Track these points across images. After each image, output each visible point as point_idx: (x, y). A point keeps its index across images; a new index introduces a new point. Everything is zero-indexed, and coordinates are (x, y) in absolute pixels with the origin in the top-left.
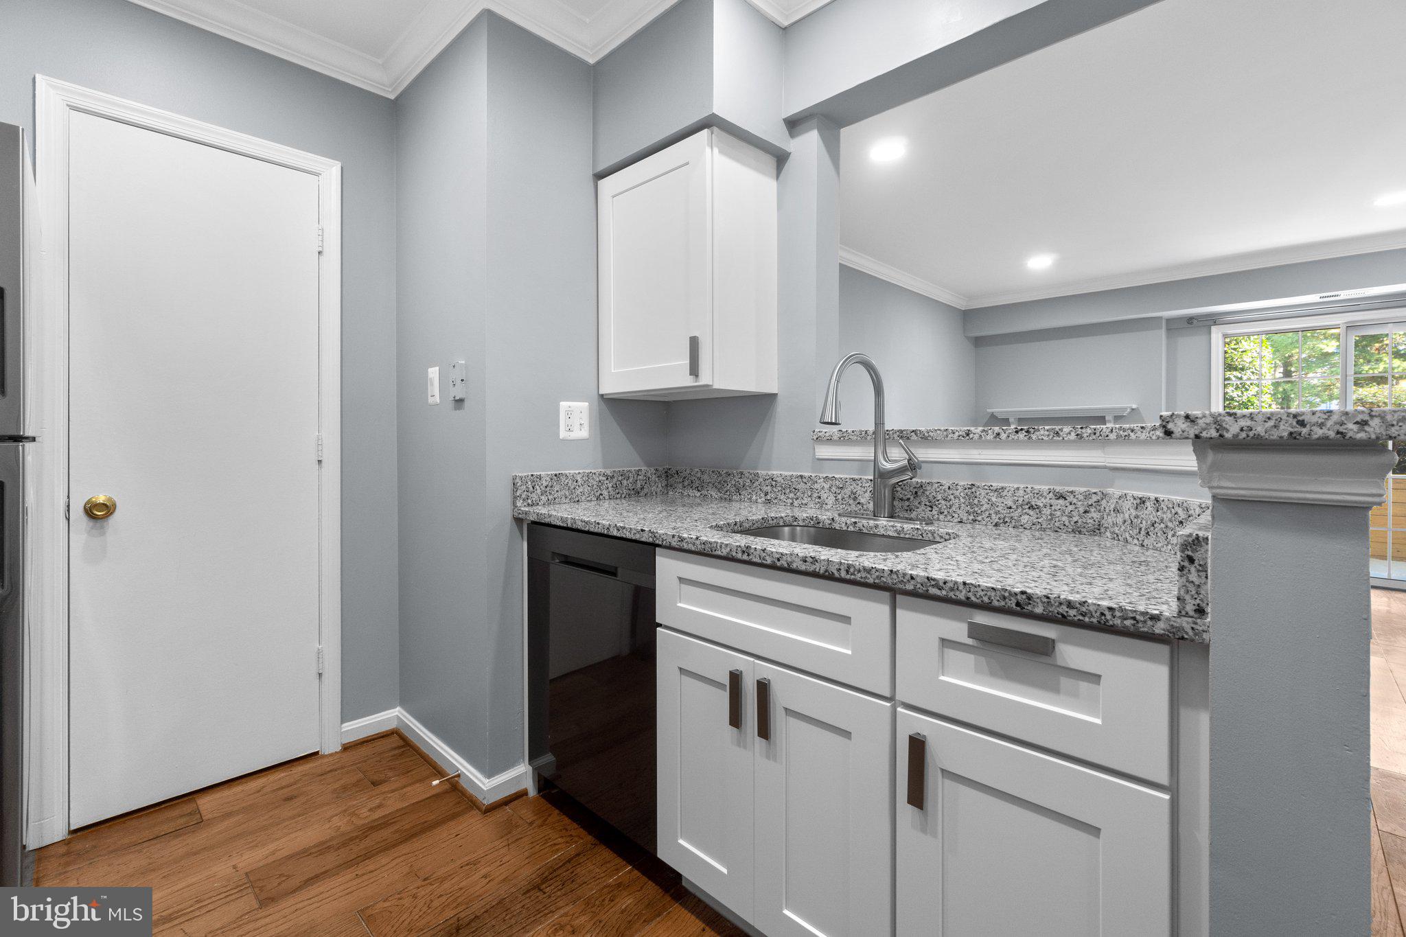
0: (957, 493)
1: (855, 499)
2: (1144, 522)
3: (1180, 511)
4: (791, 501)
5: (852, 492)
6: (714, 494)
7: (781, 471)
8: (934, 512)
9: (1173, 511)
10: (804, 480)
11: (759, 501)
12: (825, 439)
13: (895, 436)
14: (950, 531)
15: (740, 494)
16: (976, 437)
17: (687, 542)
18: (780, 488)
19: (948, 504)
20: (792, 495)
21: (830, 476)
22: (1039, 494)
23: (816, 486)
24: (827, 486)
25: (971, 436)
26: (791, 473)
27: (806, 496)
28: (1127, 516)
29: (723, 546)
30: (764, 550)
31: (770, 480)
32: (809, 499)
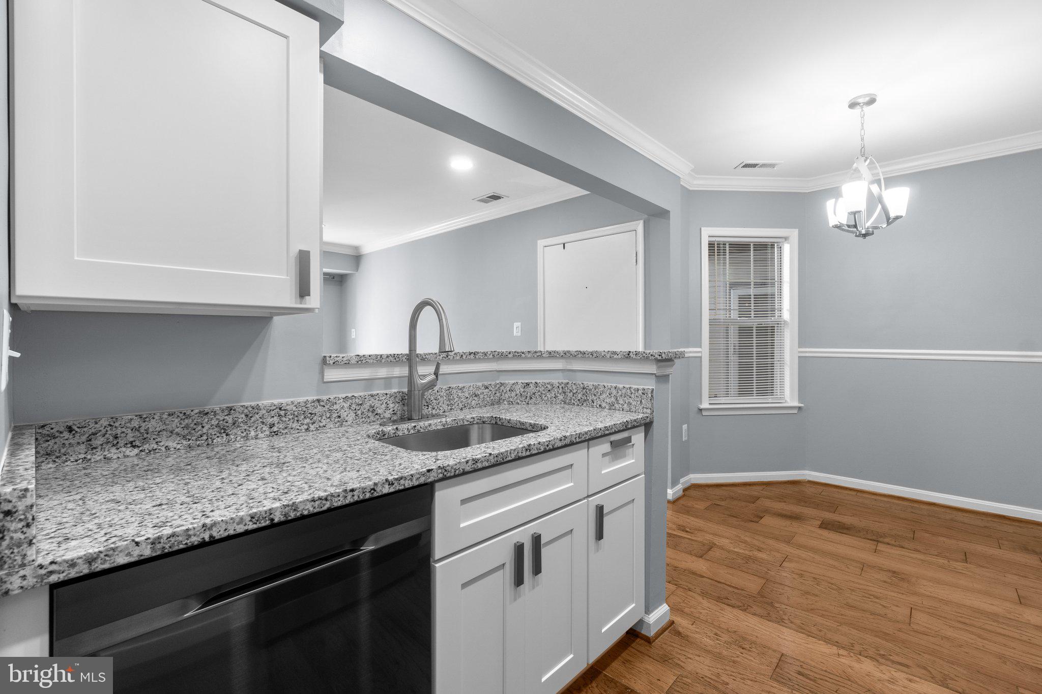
0: (442, 394)
1: (373, 411)
2: (529, 393)
3: (549, 386)
4: (306, 427)
5: (371, 406)
6: (171, 444)
7: (290, 397)
8: (430, 409)
9: (545, 386)
10: (322, 403)
11: (261, 435)
12: (342, 363)
13: (404, 359)
14: (474, 416)
15: (227, 435)
16: (452, 357)
17: (482, 462)
18: (291, 417)
19: (437, 402)
20: (308, 420)
21: (350, 395)
22: (479, 388)
23: (335, 407)
24: (346, 405)
25: (449, 357)
26: (305, 399)
27: (324, 418)
28: (518, 392)
29: (512, 452)
30: (539, 443)
31: (278, 410)
32: (328, 420)
